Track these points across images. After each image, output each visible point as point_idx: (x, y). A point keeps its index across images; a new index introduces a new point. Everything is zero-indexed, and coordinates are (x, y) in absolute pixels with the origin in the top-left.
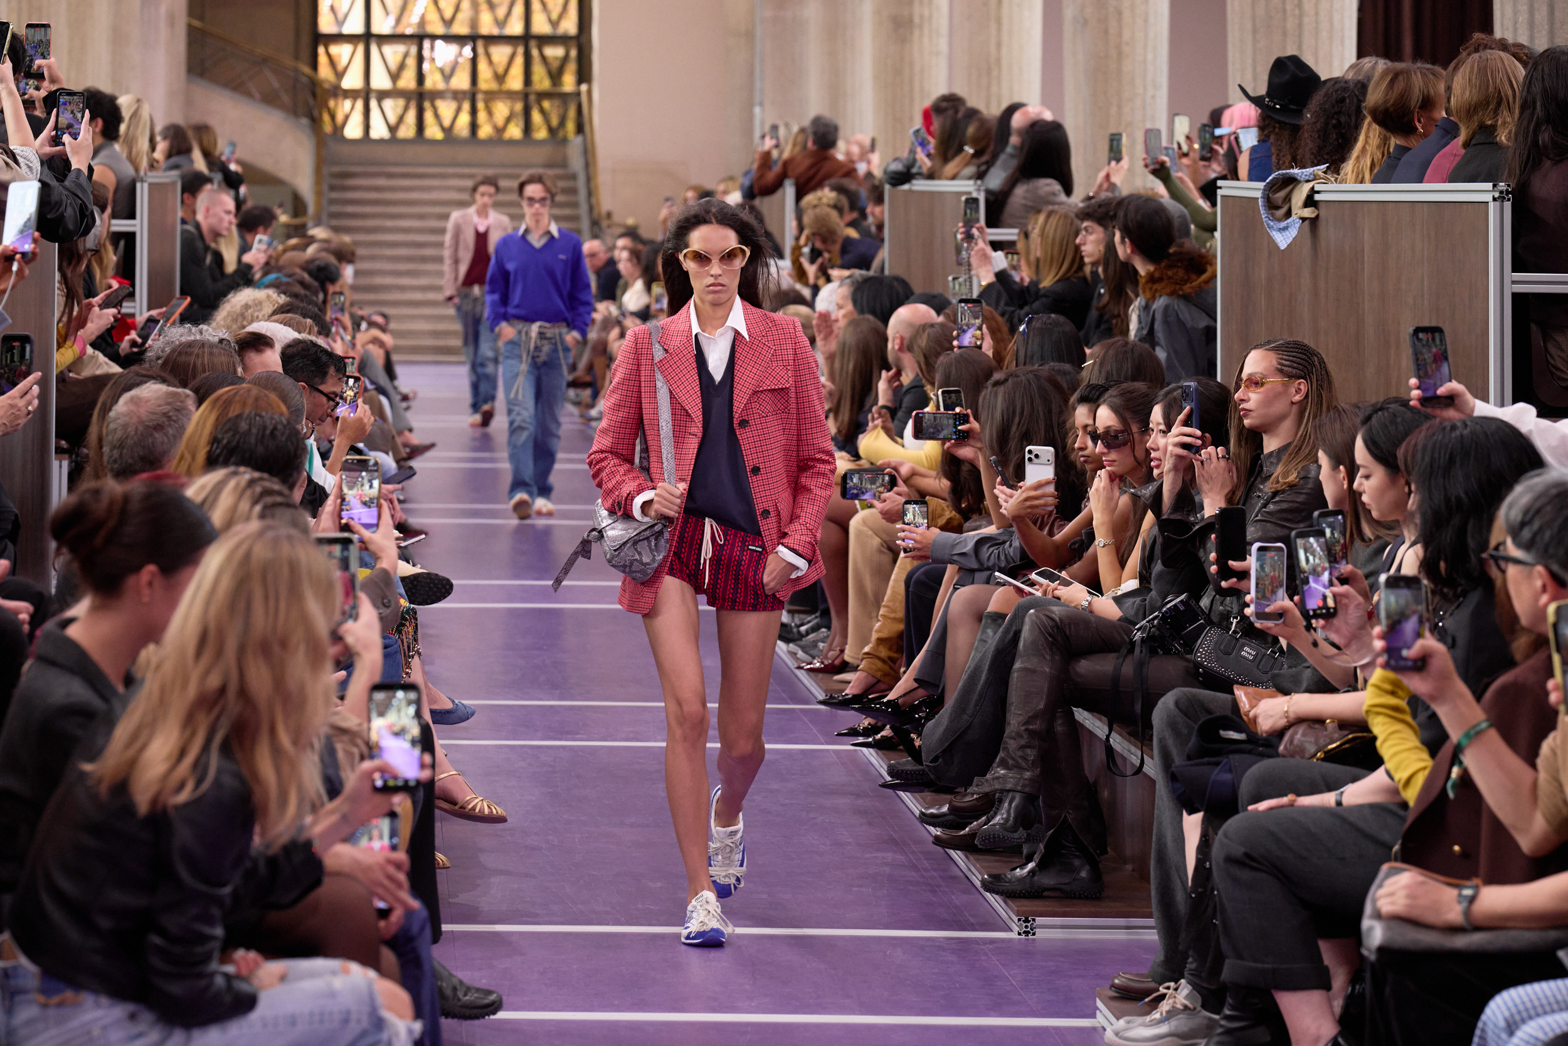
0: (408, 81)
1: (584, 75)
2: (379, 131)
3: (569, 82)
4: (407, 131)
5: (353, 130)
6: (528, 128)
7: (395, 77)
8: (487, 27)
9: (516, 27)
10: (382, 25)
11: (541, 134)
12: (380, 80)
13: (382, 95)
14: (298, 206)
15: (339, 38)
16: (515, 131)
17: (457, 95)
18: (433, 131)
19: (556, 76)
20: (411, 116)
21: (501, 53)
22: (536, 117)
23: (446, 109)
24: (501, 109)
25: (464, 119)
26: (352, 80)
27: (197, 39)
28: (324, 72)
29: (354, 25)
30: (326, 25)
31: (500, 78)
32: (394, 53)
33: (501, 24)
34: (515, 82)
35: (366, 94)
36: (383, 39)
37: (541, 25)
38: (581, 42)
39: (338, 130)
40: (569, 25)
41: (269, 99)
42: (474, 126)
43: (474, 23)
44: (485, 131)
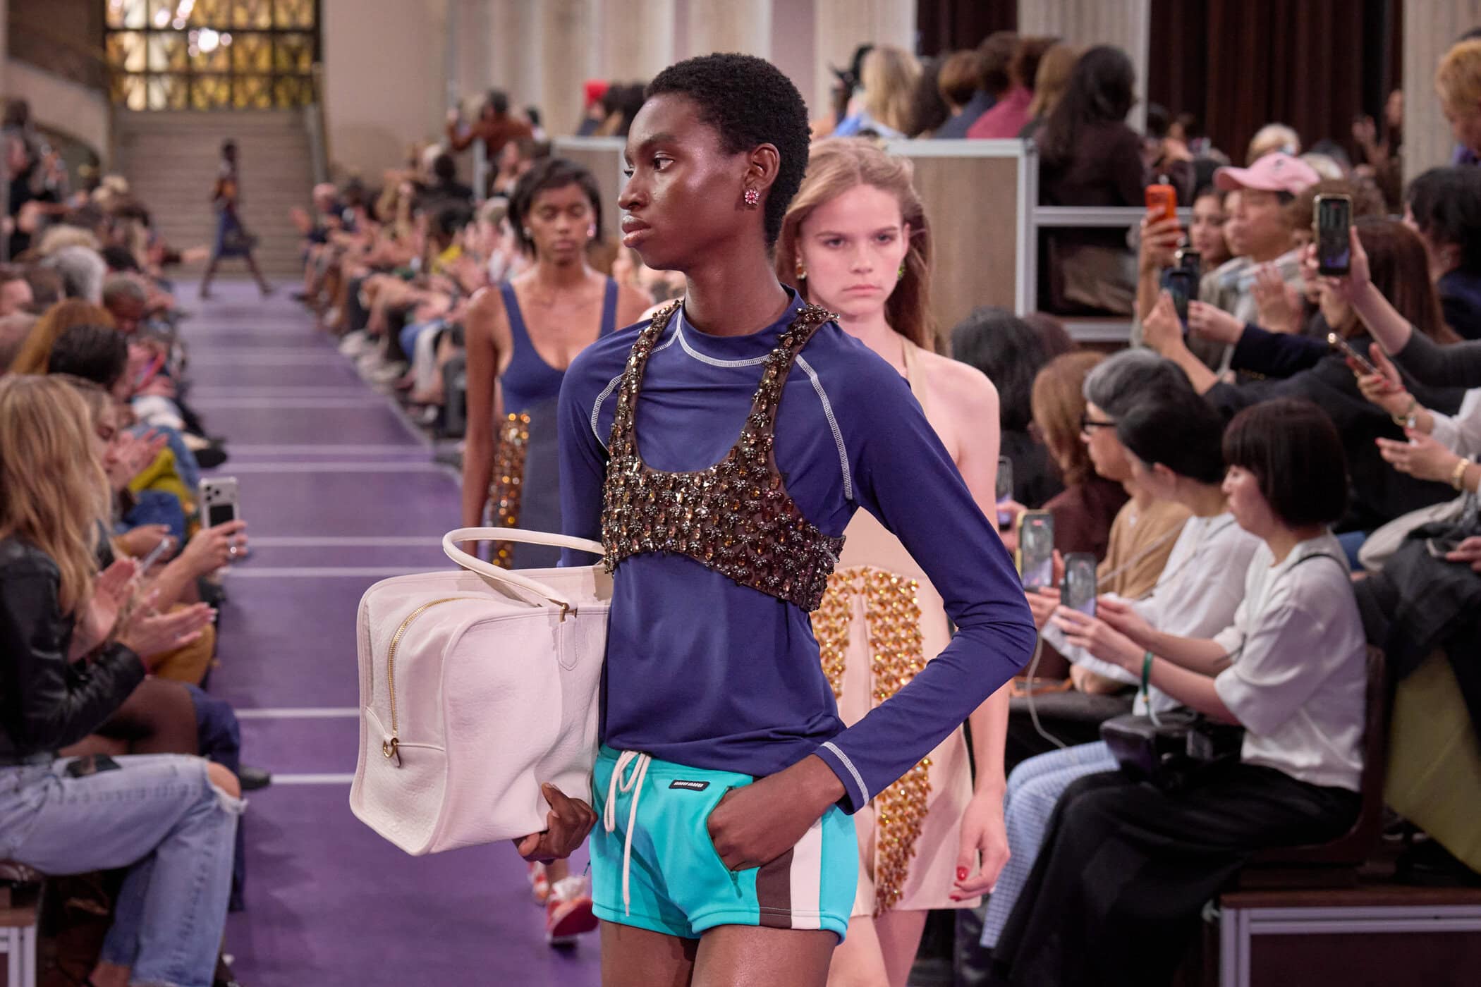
0: (179, 62)
1: (317, 56)
2: (158, 100)
3: (305, 64)
4: (179, 101)
5: (136, 100)
6: (274, 99)
7: (170, 56)
8: (241, 18)
9: (263, 21)
10: (161, 19)
11: (284, 102)
12: (158, 62)
13: (159, 75)
14: (94, 160)
15: (125, 29)
16: (263, 102)
17: (218, 75)
18: (200, 102)
19: (295, 57)
20: (182, 92)
21: (252, 42)
22: (281, 92)
23: (210, 86)
24: (253, 85)
25: (223, 93)
26: (135, 62)
27: (14, 28)
28: (113, 55)
29: (136, 20)
30: (114, 18)
31: (252, 58)
32: (168, 41)
33: (252, 16)
34: (263, 62)
35: (147, 74)
36: (158, 31)
37: (283, 19)
38: (314, 35)
39: (124, 100)
40: (305, 19)
41: (72, 76)
42: (232, 98)
43: (231, 16)
44: (241, 101)
